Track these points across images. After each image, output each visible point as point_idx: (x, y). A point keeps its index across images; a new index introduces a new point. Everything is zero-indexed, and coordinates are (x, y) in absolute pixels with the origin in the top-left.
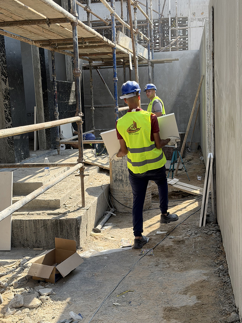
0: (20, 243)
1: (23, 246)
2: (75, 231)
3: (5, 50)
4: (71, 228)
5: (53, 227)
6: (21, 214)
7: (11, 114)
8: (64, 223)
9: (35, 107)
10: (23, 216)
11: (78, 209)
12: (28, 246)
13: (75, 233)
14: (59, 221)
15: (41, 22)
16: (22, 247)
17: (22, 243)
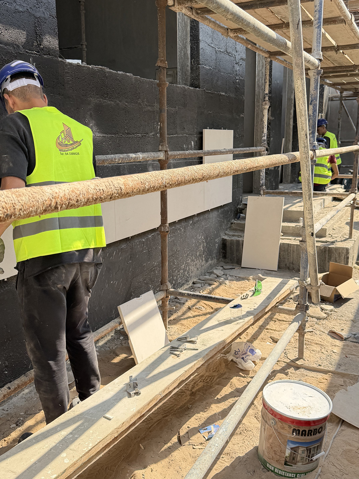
0: (286, 265)
1: (289, 268)
2: (344, 260)
3: (271, 80)
4: (339, 256)
5: (321, 253)
6: (288, 239)
7: (269, 144)
8: (333, 251)
9: (284, 139)
10: (290, 240)
11: (345, 240)
12: (294, 269)
13: (344, 262)
14: (327, 249)
15: (329, 49)
16: (287, 270)
17: (287, 265)
